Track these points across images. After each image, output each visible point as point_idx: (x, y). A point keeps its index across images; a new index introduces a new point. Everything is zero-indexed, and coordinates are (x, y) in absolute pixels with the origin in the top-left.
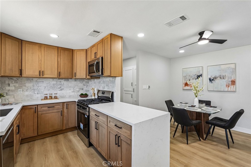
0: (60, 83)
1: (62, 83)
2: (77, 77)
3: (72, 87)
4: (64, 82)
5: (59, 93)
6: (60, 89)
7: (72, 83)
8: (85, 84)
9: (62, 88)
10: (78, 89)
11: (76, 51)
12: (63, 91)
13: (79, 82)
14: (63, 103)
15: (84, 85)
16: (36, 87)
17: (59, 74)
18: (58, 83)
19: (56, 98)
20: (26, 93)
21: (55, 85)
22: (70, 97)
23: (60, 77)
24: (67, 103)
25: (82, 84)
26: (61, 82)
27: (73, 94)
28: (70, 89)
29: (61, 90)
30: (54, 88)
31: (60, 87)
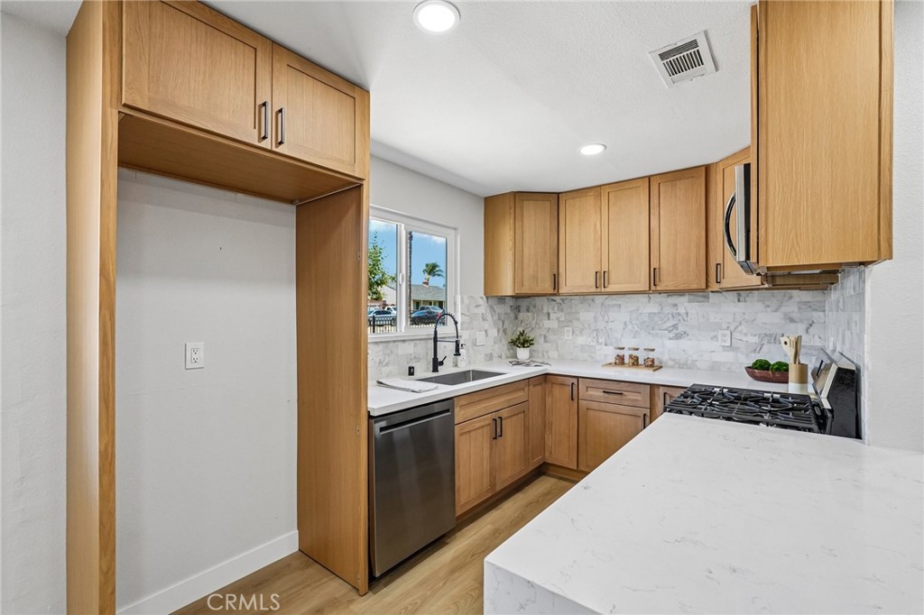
0: (675, 311)
1: (682, 310)
2: (726, 283)
3: (724, 326)
4: (687, 304)
5: (665, 348)
6: (671, 335)
7: (723, 310)
8: (795, 315)
9: (681, 328)
10: (755, 340)
12: (684, 343)
13: (760, 306)
14: (652, 386)
15: (792, 320)
16: (601, 325)
17: (654, 276)
18: (668, 310)
19: (652, 365)
20: (581, 340)
21: (656, 319)
22: (714, 367)
23: (658, 288)
24: (665, 390)
25: (779, 314)
26: (675, 305)
27: (728, 357)
28: (713, 334)
29: (678, 337)
30: (653, 329)
31: (675, 326)
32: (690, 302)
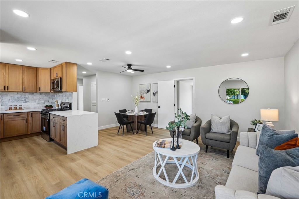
0: (25, 96)
1: (27, 96)
2: (41, 91)
3: (37, 99)
4: (28, 95)
5: (24, 105)
6: (24, 102)
7: (37, 96)
8: (50, 97)
9: (27, 100)
10: (43, 102)
11: (40, 69)
12: (27, 104)
13: (44, 96)
14: (28, 112)
15: (50, 98)
17: (24, 88)
18: (23, 96)
19: (20, 109)
21: (20, 98)
22: (35, 108)
23: (25, 91)
24: (31, 112)
25: (48, 97)
26: (25, 95)
27: (38, 105)
28: (34, 101)
29: (26, 102)
30: (19, 101)
31: (25, 100)
32: (29, 94)
